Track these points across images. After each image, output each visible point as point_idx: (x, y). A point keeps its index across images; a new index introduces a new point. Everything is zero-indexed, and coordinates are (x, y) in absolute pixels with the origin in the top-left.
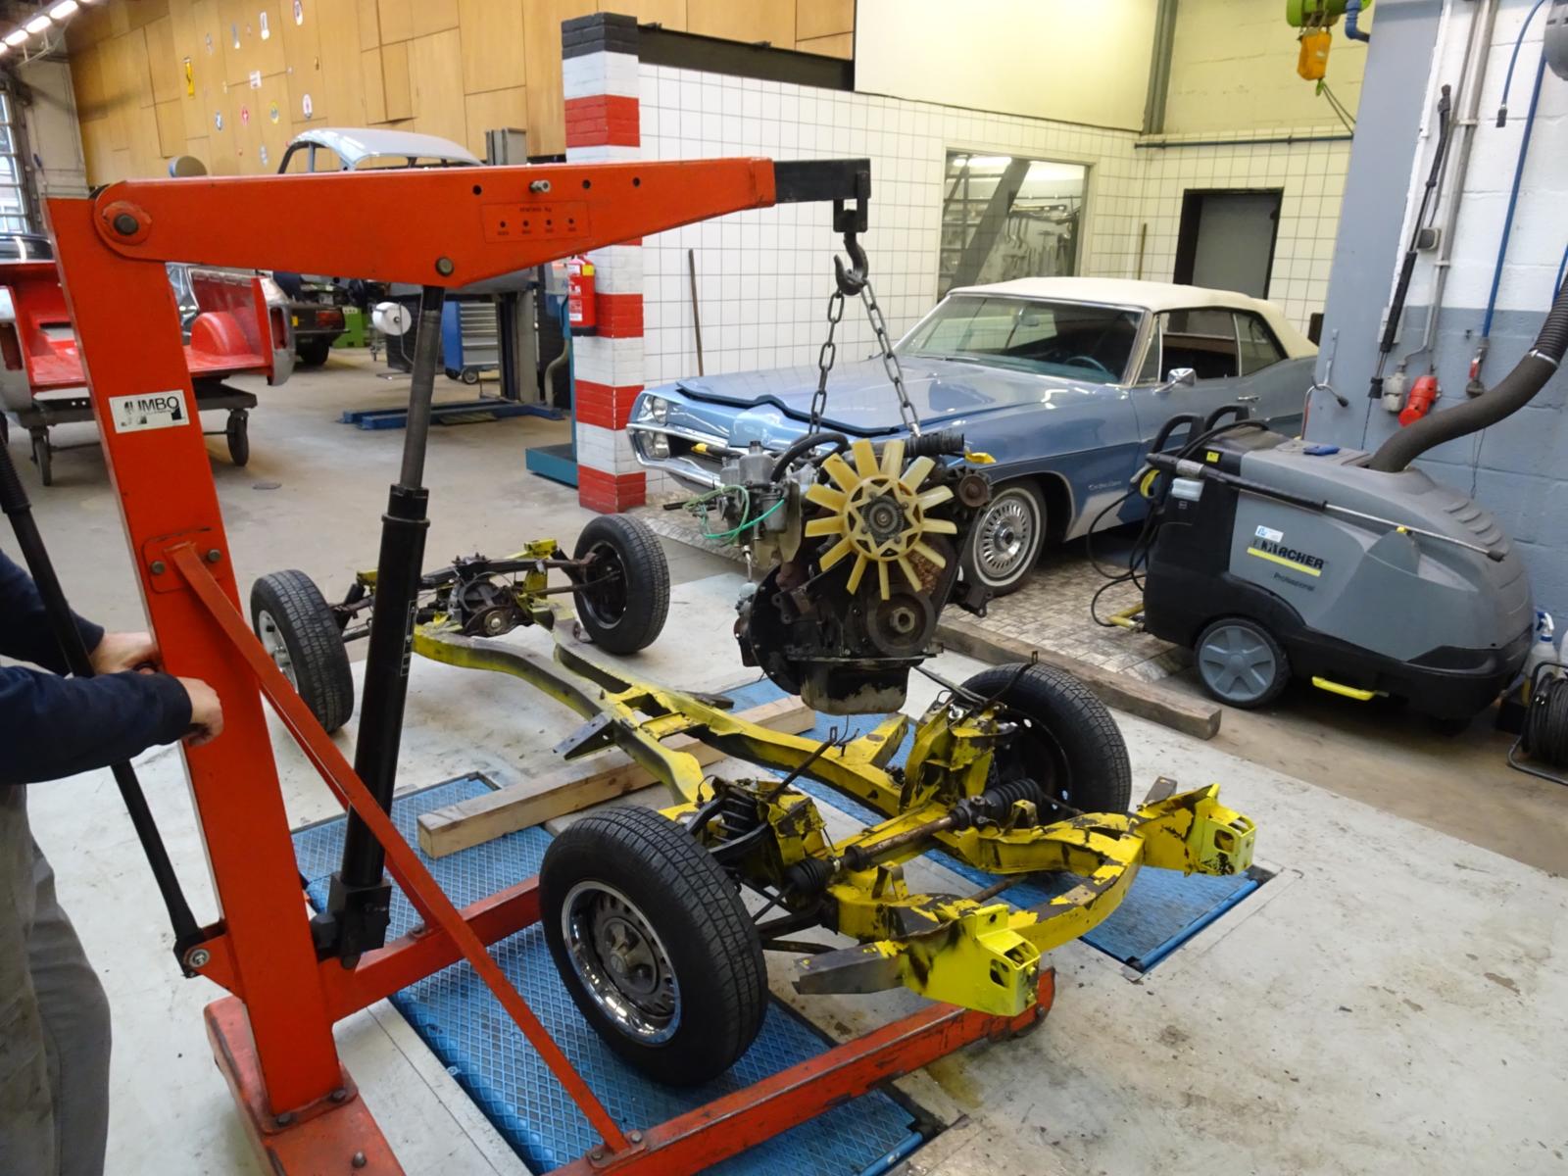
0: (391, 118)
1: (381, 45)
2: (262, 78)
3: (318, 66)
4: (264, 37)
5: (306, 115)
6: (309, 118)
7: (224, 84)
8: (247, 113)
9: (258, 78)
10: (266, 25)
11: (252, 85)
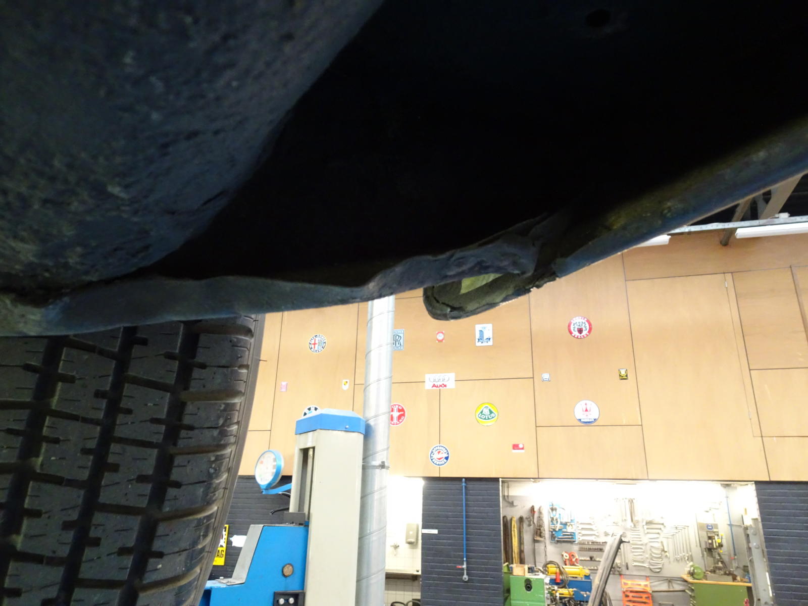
2: (457, 381)
3: (627, 376)
4: (479, 344)
5: (580, 420)
6: (588, 423)
7: (344, 381)
8: (399, 411)
9: (450, 379)
10: (488, 333)
11: (428, 386)
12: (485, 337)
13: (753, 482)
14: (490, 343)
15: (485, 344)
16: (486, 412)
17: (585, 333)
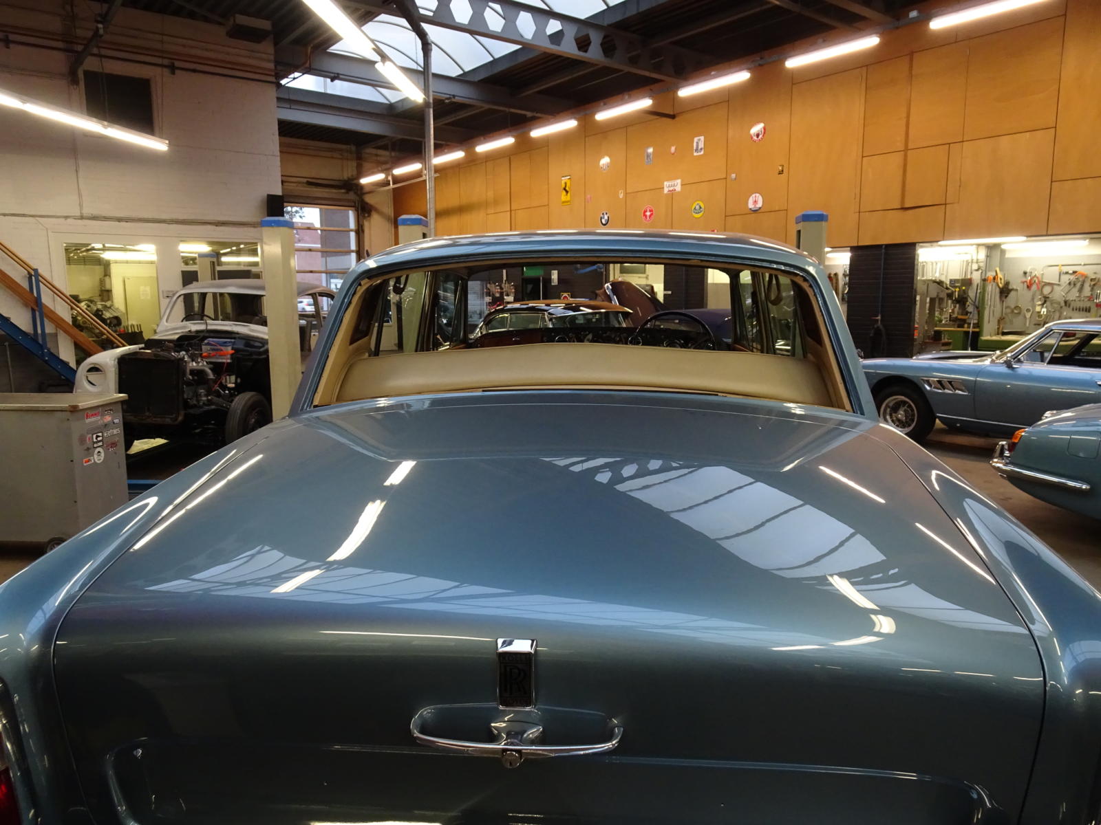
0: (907, 206)
1: (906, 149)
2: (682, 185)
3: (782, 171)
4: (695, 154)
5: (751, 209)
6: (755, 211)
7: (620, 192)
8: (651, 211)
9: (677, 185)
10: (701, 145)
11: (666, 190)
12: (700, 148)
13: (849, 248)
14: (702, 153)
15: (698, 154)
16: (698, 207)
17: (760, 136)
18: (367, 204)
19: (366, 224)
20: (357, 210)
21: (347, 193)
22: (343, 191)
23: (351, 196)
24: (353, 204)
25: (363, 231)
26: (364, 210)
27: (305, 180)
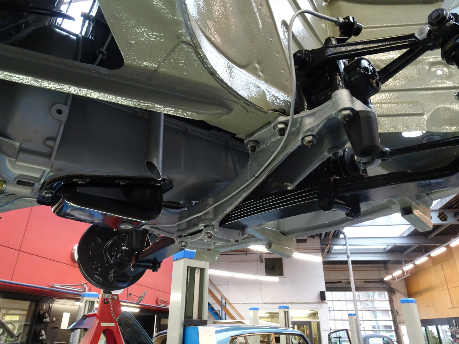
18: (393, 288)
19: (394, 297)
20: (388, 291)
21: (383, 284)
22: (381, 284)
23: (384, 285)
24: (386, 289)
25: (393, 301)
26: (391, 291)
27: (363, 281)
